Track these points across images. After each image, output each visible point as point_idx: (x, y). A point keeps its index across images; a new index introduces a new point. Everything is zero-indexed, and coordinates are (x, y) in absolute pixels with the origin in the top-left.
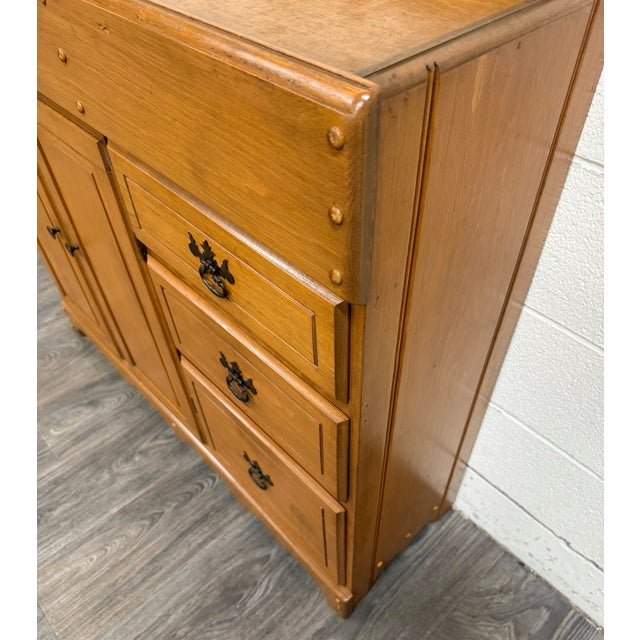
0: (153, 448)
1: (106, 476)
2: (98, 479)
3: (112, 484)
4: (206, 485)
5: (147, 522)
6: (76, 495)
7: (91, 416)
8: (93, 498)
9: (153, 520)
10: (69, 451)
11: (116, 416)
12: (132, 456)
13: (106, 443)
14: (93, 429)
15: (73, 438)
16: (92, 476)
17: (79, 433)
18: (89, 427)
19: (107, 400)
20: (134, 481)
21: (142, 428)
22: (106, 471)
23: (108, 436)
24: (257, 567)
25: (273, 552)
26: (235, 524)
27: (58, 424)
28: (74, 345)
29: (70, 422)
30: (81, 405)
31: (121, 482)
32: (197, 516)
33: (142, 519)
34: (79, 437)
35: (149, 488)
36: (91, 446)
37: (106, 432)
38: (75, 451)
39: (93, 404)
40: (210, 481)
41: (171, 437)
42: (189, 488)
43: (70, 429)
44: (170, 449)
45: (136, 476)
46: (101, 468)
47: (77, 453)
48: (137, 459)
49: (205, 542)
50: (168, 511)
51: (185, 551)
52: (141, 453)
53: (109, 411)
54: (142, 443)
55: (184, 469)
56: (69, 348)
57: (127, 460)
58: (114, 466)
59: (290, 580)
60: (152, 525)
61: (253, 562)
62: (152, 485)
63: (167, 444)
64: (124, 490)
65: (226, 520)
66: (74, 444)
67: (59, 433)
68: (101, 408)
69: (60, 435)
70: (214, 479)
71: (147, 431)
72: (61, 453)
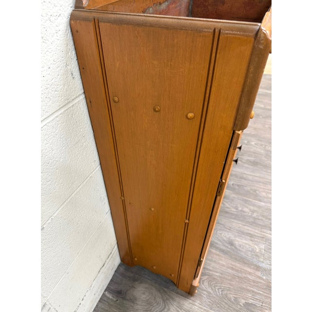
0: (232, 206)
1: (255, 215)
2: (258, 216)
3: (256, 211)
4: (231, 184)
5: (257, 192)
7: (237, 239)
9: (255, 191)
10: (259, 235)
11: (230, 229)
12: (241, 211)
13: (244, 224)
14: (242, 233)
15: (253, 239)
16: (259, 219)
17: (249, 238)
18: (243, 236)
19: (225, 239)
20: (248, 204)
21: (227, 215)
22: (253, 216)
23: (241, 225)
24: (244, 161)
26: (237, 171)
27: (253, 251)
28: (206, 283)
29: (247, 246)
30: (236, 248)
31: (252, 208)
32: (243, 180)
33: (257, 194)
34: (250, 237)
35: (247, 199)
36: (249, 229)
37: (239, 227)
38: (257, 233)
39: (231, 243)
40: (229, 183)
42: (237, 187)
43: (250, 243)
44: (228, 201)
45: (246, 205)
46: (255, 218)
47: (256, 231)
48: (240, 209)
49: (248, 175)
50: (249, 188)
51: (255, 178)
52: (237, 209)
53: (230, 233)
54: (234, 211)
55: (232, 192)
56: (210, 285)
57: (244, 212)
58: (250, 214)
60: (257, 190)
61: (243, 162)
62: (245, 198)
63: (227, 202)
64: (254, 205)
65: (238, 173)
66: (255, 235)
67: (256, 246)
68: (231, 238)
69: (256, 245)
71: (227, 212)
72: (262, 238)
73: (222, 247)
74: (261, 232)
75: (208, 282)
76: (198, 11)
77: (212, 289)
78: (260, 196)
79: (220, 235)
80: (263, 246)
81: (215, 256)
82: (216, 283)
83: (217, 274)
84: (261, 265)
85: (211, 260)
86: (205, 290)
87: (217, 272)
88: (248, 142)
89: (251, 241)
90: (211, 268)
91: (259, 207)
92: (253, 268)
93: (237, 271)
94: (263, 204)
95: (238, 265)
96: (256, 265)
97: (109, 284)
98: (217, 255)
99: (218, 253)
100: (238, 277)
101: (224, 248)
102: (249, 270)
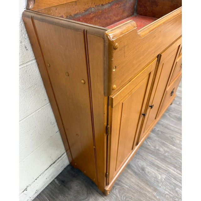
0: (152, 145)
1: (167, 154)
3: (168, 152)
4: (157, 130)
5: (174, 139)
6: (176, 160)
7: (148, 167)
8: (174, 155)
9: (172, 138)
11: (145, 160)
12: (158, 149)
13: (156, 158)
14: (153, 164)
15: (159, 170)
16: (168, 158)
17: (156, 168)
18: (153, 166)
19: (140, 165)
20: (164, 146)
21: (147, 150)
22: (165, 155)
23: (154, 159)
24: (171, 116)
25: (167, 114)
26: (164, 122)
27: (156, 178)
28: (117, 190)
29: (153, 174)
30: (145, 173)
31: (166, 149)
32: (167, 129)
33: (173, 140)
34: (158, 168)
35: (165, 142)
36: (159, 162)
37: (152, 160)
38: (163, 167)
39: (143, 169)
40: (156, 129)
41: (147, 142)
42: (160, 133)
43: (156, 172)
44: (151, 141)
45: (163, 146)
46: (165, 156)
47: (163, 165)
48: (157, 148)
49: (171, 126)
50: (168, 136)
51: (176, 129)
52: (155, 148)
53: (144, 163)
54: (152, 149)
56: (119, 192)
57: (159, 150)
58: (163, 153)
59: (171, 110)
60: (174, 138)
61: (171, 117)
62: (163, 141)
63: (149, 142)
64: (168, 148)
65: (164, 124)
66: (161, 168)
67: (159, 175)
68: (143, 166)
69: (160, 175)
70: (155, 129)
71: (147, 148)
72: (166, 171)
73: (135, 170)
74: (167, 166)
75: (119, 190)
76: (140, 9)
77: (120, 195)
78: (175, 142)
79: (137, 162)
80: (164, 176)
81: (129, 175)
82: (124, 192)
83: (126, 187)
84: (158, 189)
85: (126, 177)
86: (115, 195)
87: (127, 185)
88: (179, 103)
89: (158, 171)
90: (124, 182)
91: (172, 149)
92: (152, 189)
93: (141, 188)
94: (175, 148)
95: (143, 184)
96: (155, 188)
97: (59, 175)
98: (131, 174)
99: (132, 173)
100: (140, 192)
101: (137, 171)
102: (149, 189)
